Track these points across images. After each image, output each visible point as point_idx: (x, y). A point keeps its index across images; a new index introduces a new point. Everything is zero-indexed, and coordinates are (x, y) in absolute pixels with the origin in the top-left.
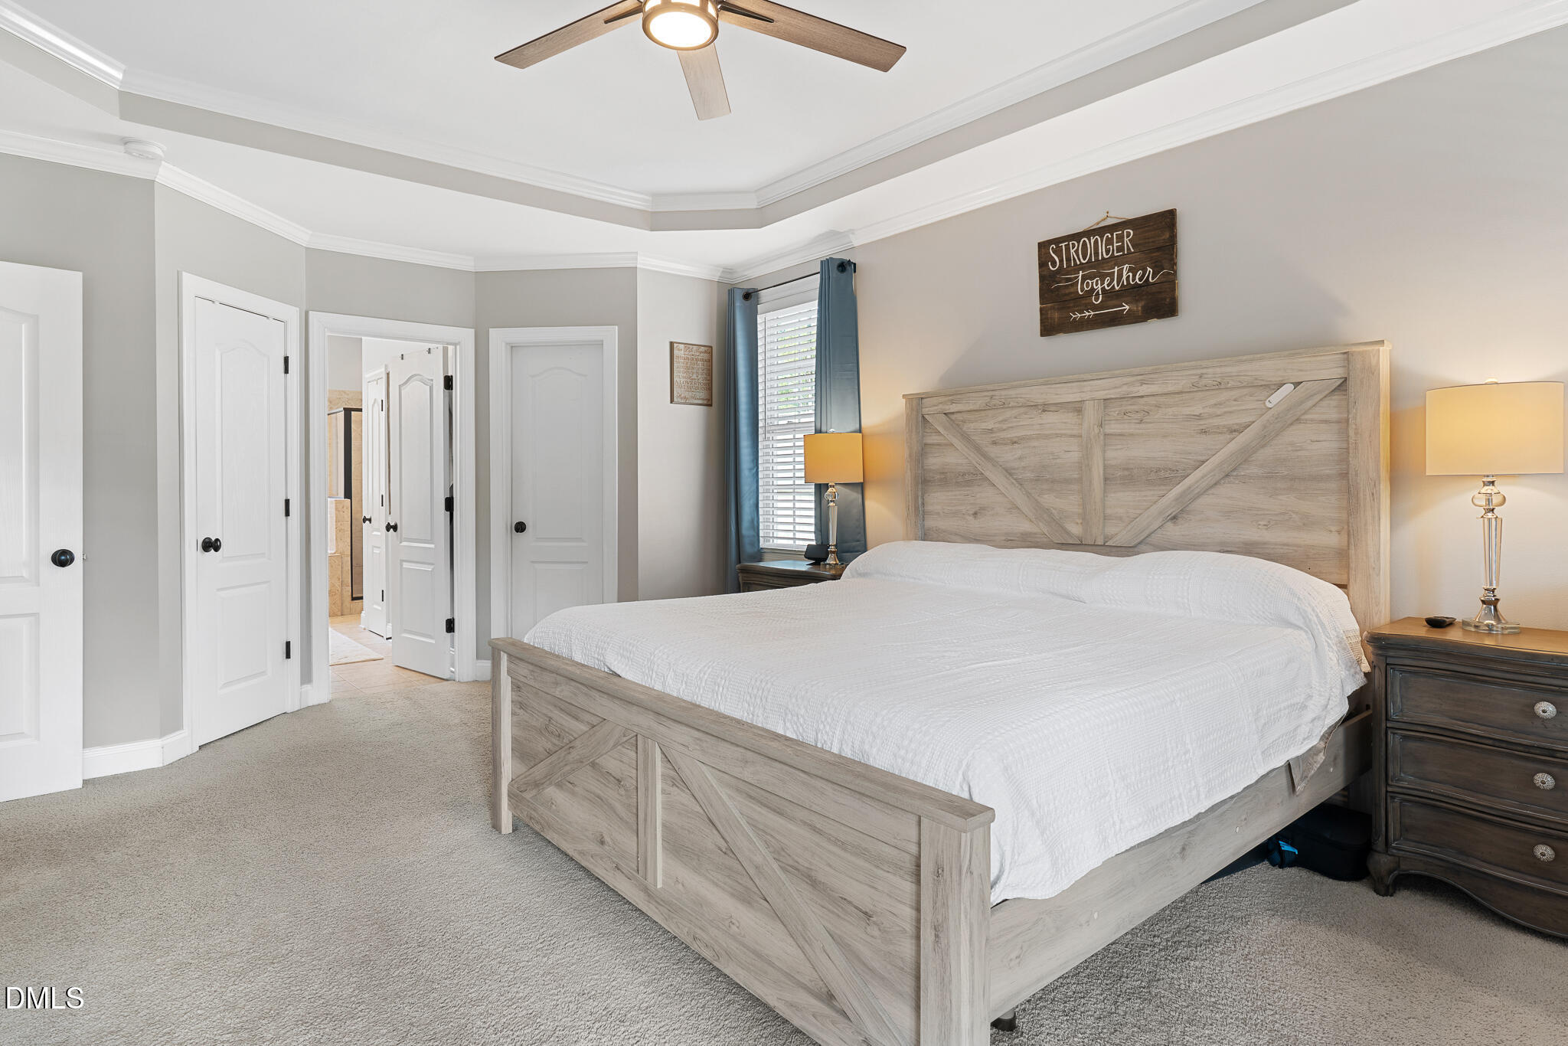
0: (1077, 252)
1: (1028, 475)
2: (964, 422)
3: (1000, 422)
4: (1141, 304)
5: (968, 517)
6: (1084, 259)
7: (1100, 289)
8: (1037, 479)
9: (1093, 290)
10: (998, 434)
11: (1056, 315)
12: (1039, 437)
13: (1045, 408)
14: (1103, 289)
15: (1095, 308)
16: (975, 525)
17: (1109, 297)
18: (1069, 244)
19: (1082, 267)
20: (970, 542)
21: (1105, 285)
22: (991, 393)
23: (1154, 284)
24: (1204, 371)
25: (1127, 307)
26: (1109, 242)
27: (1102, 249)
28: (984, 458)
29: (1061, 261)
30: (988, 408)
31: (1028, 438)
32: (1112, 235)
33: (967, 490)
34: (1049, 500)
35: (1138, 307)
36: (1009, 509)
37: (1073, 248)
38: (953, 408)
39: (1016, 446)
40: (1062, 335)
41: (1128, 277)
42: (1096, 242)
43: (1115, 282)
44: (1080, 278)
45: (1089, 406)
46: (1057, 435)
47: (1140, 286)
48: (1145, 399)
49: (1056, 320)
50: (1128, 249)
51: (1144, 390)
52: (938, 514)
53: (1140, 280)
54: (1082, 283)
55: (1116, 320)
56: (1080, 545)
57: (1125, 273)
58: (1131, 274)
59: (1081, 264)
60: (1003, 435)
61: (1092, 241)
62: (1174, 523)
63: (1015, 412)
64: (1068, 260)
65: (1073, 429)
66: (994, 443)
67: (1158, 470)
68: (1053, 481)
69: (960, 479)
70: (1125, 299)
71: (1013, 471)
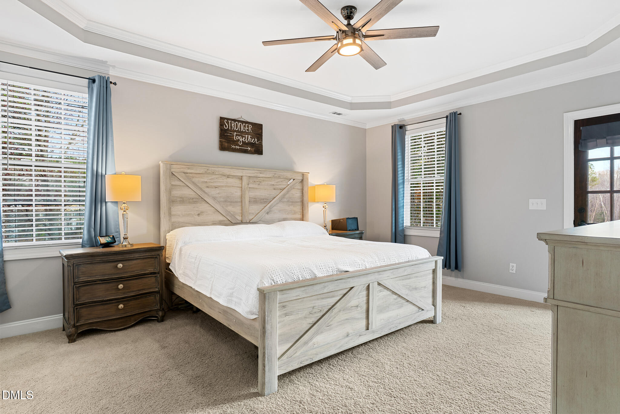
0: (234, 125)
1: (222, 200)
2: (193, 177)
3: (210, 179)
4: (253, 149)
5: (195, 216)
6: (237, 129)
7: (241, 140)
8: (226, 201)
9: (239, 140)
10: (209, 184)
11: (226, 144)
12: (226, 186)
13: (228, 176)
14: (242, 140)
15: (240, 146)
16: (199, 219)
17: (244, 144)
18: (231, 122)
19: (235, 131)
20: (196, 226)
21: (243, 139)
22: (207, 168)
23: (257, 144)
24: (276, 173)
25: (249, 149)
26: (245, 126)
27: (242, 128)
28: (204, 192)
29: (229, 126)
30: (206, 173)
31: (222, 186)
32: (246, 125)
33: (195, 205)
34: (230, 208)
35: (253, 150)
36: (214, 212)
37: (233, 124)
38: (189, 171)
39: (217, 189)
40: (228, 151)
41: (250, 139)
42: (240, 125)
43: (246, 140)
44: (235, 134)
45: (244, 178)
46: (233, 186)
47: (253, 143)
48: (260, 178)
49: (226, 146)
50: (250, 131)
51: (261, 175)
52: (179, 215)
53: (254, 141)
54: (236, 137)
55: (246, 152)
56: (242, 223)
57: (249, 138)
58: (251, 139)
59: (235, 130)
60: (211, 184)
61: (239, 124)
62: (268, 214)
63: (217, 176)
64: (231, 127)
65: (238, 185)
66: (208, 187)
67: (263, 199)
68: (231, 202)
69: (191, 201)
70: (249, 146)
71: (216, 198)
